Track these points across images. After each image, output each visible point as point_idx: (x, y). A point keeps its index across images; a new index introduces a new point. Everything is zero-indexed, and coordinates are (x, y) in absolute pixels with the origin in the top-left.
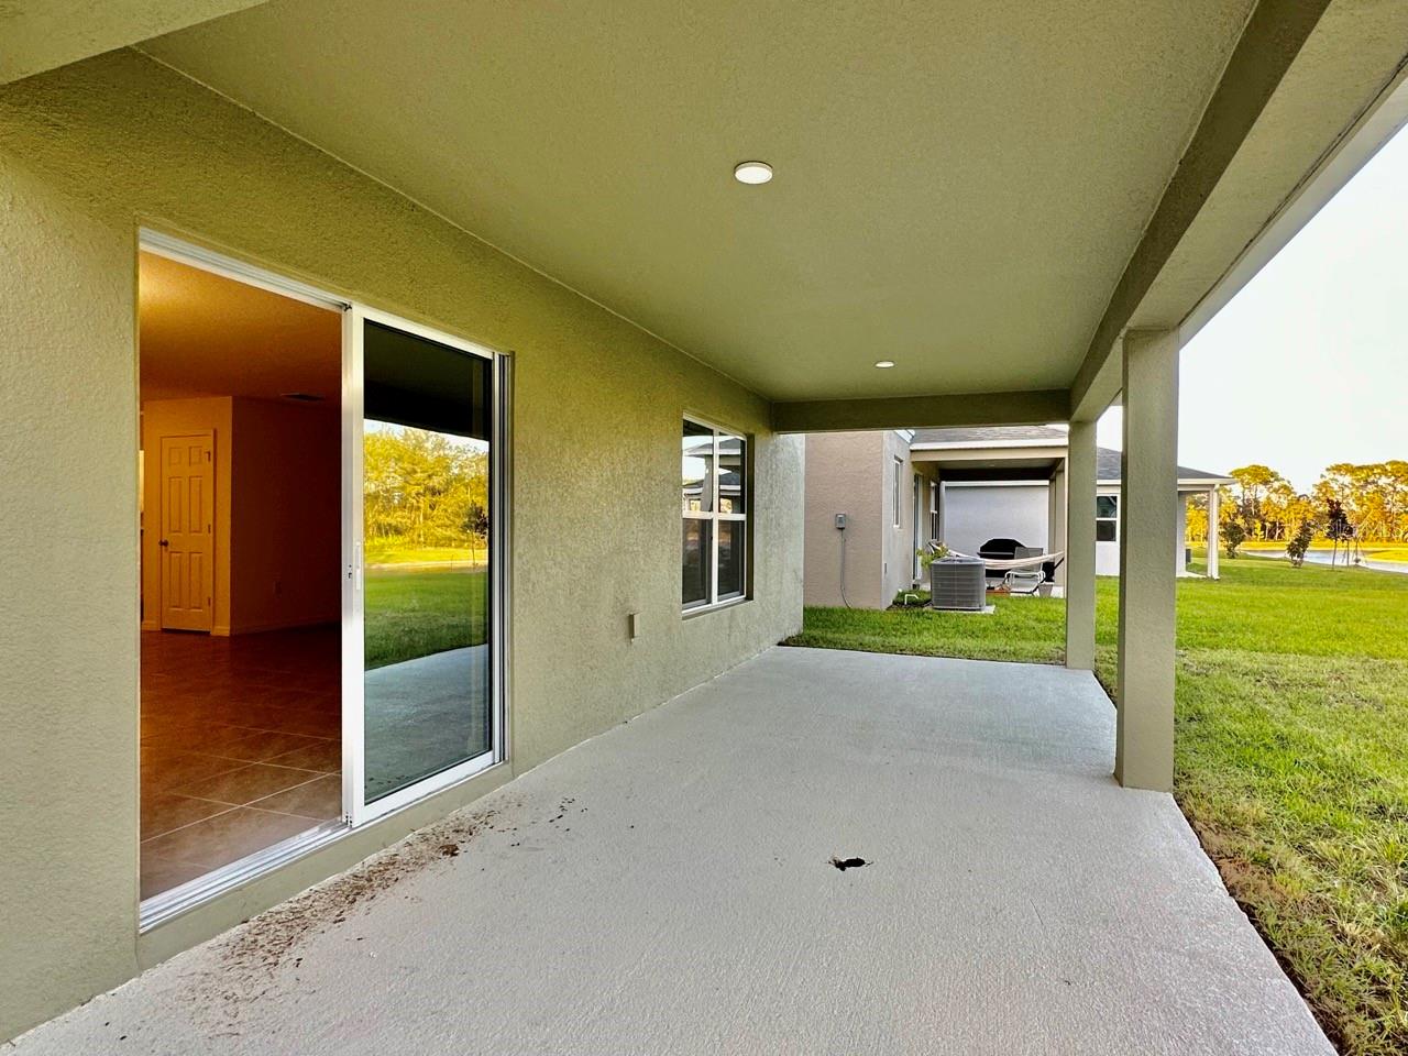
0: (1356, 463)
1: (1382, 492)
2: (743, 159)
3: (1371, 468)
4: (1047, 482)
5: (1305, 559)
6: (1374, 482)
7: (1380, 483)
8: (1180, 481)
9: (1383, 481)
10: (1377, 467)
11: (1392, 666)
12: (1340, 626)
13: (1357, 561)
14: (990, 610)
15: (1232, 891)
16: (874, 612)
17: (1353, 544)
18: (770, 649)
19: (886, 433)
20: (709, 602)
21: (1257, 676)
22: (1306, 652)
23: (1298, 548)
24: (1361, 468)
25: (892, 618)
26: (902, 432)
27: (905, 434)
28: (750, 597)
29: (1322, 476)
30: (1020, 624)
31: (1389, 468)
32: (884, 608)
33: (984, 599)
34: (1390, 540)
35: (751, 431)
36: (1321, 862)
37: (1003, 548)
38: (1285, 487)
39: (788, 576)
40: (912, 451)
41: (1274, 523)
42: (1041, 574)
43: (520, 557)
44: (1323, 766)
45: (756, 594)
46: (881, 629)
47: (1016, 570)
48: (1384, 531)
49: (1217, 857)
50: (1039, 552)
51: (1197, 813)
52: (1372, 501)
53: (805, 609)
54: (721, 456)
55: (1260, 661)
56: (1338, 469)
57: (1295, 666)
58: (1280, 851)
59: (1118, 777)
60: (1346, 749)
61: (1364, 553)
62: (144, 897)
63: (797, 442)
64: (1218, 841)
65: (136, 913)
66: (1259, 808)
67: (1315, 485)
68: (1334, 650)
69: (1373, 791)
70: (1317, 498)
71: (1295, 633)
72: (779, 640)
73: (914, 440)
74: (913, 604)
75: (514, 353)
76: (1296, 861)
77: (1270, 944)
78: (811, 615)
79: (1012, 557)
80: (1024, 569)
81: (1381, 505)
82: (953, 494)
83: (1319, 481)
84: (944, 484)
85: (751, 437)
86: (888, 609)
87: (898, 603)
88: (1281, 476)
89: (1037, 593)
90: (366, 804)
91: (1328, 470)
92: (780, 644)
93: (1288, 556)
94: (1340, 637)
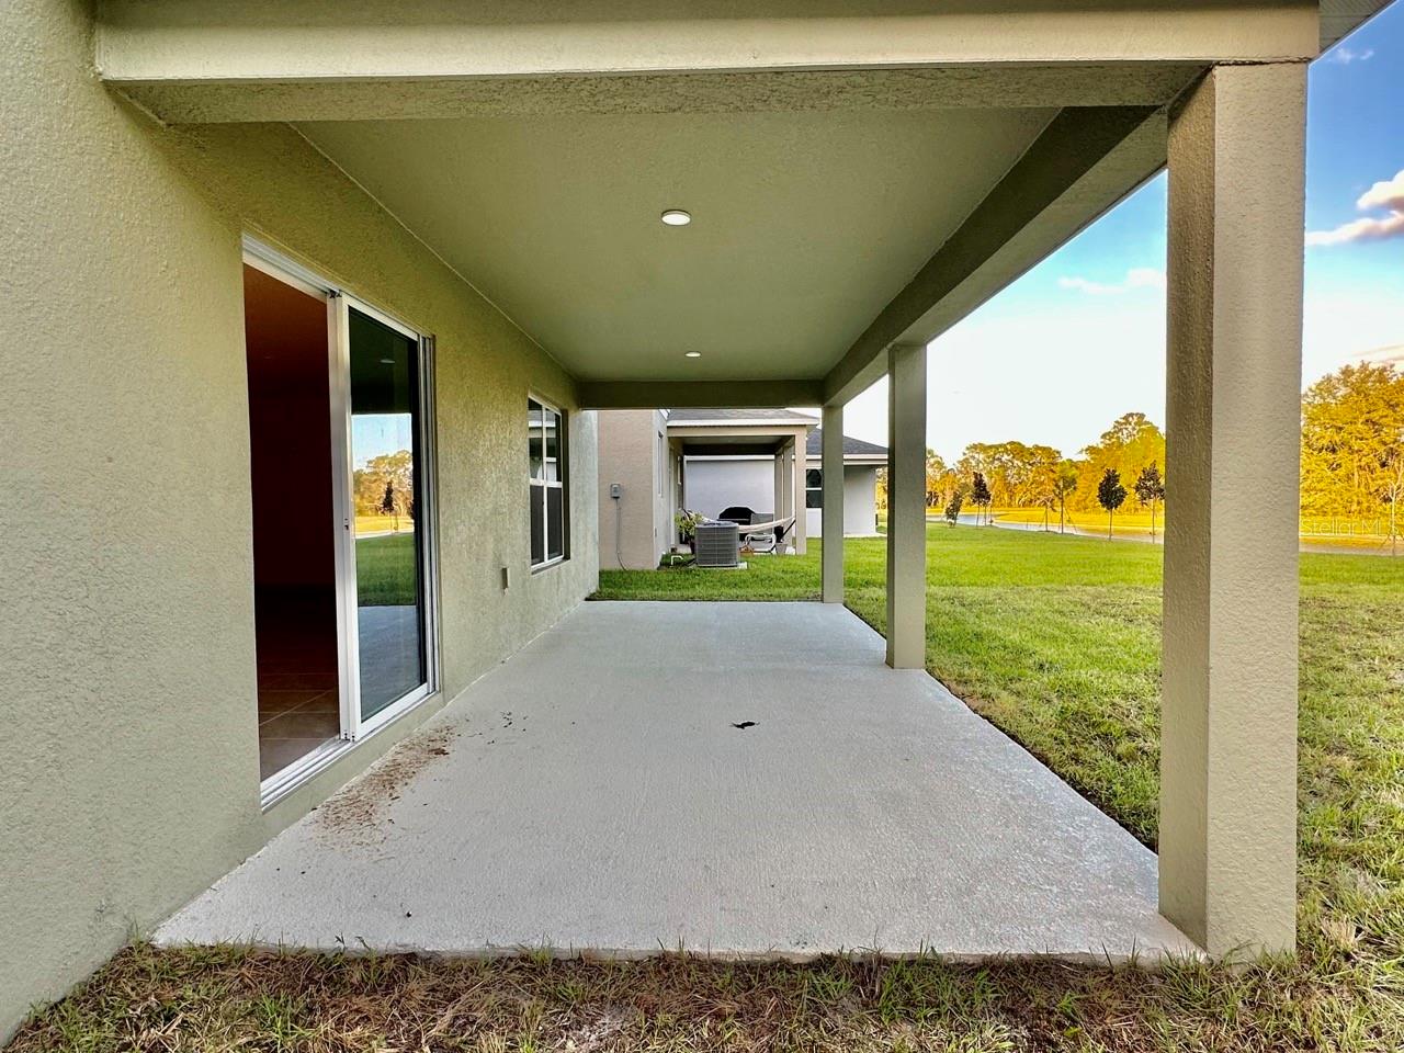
0: (987, 443)
1: (1003, 466)
2: (670, 208)
3: (997, 447)
4: (773, 457)
5: (958, 522)
6: (998, 459)
7: (1003, 459)
8: (845, 457)
9: (1005, 458)
10: (1001, 446)
11: (1030, 590)
12: (994, 566)
13: (991, 522)
14: (744, 565)
15: (975, 711)
16: (648, 572)
17: (988, 508)
18: (580, 600)
19: (654, 411)
20: (542, 561)
21: (951, 600)
22: (975, 584)
23: (952, 512)
24: (991, 447)
25: (664, 576)
26: (663, 411)
27: (664, 412)
28: (567, 557)
29: (964, 454)
30: (772, 576)
31: (1008, 447)
32: (656, 567)
33: (738, 557)
34: (1010, 505)
35: (566, 407)
36: (1018, 694)
37: (741, 514)
38: (938, 463)
39: (590, 538)
40: (668, 427)
41: (931, 493)
42: (773, 536)
43: (443, 514)
44: (1005, 647)
45: (572, 554)
46: (657, 585)
47: (753, 533)
48: (1006, 498)
49: (962, 697)
50: (769, 518)
51: (943, 677)
52: (997, 473)
53: (601, 573)
54: (547, 428)
55: (950, 591)
56: (974, 447)
57: (970, 593)
58: (993, 690)
59: (890, 662)
60: (1015, 637)
61: (995, 516)
62: (262, 781)
63: (592, 415)
64: (961, 689)
65: (258, 791)
66: (977, 671)
67: (959, 462)
68: (993, 582)
69: (1036, 658)
70: (961, 472)
71: (966, 572)
72: (587, 595)
73: (670, 417)
74: (678, 564)
75: (434, 336)
76: (1004, 694)
77: (1003, 730)
78: (605, 577)
79: (748, 523)
80: (759, 533)
81: (1005, 478)
82: (693, 466)
83: (962, 458)
84: (686, 458)
85: (565, 413)
86: (658, 569)
87: (665, 563)
88: (936, 453)
89: (774, 552)
90: (362, 722)
91: (968, 449)
92: (587, 599)
93: (945, 519)
94: (995, 573)
